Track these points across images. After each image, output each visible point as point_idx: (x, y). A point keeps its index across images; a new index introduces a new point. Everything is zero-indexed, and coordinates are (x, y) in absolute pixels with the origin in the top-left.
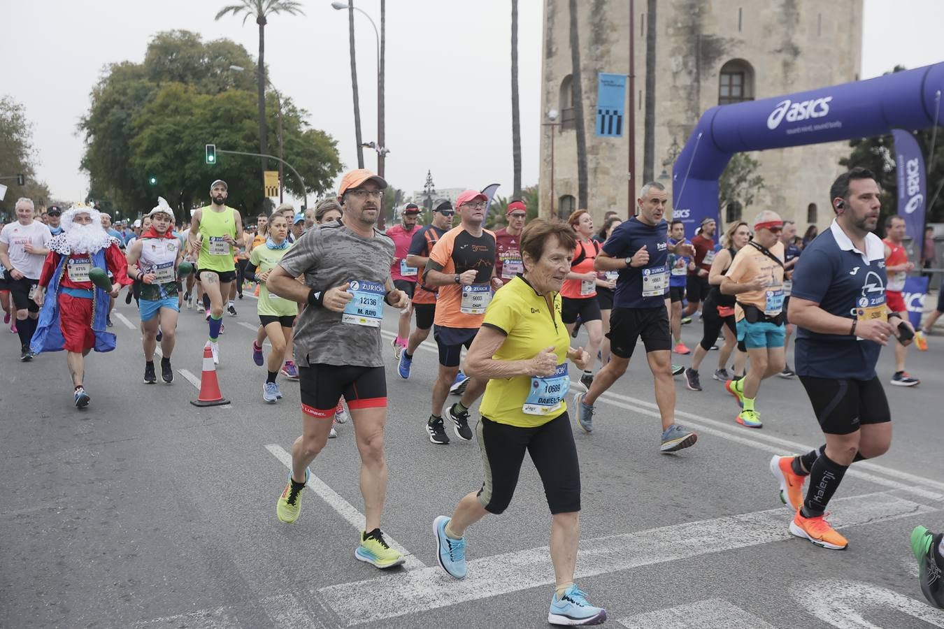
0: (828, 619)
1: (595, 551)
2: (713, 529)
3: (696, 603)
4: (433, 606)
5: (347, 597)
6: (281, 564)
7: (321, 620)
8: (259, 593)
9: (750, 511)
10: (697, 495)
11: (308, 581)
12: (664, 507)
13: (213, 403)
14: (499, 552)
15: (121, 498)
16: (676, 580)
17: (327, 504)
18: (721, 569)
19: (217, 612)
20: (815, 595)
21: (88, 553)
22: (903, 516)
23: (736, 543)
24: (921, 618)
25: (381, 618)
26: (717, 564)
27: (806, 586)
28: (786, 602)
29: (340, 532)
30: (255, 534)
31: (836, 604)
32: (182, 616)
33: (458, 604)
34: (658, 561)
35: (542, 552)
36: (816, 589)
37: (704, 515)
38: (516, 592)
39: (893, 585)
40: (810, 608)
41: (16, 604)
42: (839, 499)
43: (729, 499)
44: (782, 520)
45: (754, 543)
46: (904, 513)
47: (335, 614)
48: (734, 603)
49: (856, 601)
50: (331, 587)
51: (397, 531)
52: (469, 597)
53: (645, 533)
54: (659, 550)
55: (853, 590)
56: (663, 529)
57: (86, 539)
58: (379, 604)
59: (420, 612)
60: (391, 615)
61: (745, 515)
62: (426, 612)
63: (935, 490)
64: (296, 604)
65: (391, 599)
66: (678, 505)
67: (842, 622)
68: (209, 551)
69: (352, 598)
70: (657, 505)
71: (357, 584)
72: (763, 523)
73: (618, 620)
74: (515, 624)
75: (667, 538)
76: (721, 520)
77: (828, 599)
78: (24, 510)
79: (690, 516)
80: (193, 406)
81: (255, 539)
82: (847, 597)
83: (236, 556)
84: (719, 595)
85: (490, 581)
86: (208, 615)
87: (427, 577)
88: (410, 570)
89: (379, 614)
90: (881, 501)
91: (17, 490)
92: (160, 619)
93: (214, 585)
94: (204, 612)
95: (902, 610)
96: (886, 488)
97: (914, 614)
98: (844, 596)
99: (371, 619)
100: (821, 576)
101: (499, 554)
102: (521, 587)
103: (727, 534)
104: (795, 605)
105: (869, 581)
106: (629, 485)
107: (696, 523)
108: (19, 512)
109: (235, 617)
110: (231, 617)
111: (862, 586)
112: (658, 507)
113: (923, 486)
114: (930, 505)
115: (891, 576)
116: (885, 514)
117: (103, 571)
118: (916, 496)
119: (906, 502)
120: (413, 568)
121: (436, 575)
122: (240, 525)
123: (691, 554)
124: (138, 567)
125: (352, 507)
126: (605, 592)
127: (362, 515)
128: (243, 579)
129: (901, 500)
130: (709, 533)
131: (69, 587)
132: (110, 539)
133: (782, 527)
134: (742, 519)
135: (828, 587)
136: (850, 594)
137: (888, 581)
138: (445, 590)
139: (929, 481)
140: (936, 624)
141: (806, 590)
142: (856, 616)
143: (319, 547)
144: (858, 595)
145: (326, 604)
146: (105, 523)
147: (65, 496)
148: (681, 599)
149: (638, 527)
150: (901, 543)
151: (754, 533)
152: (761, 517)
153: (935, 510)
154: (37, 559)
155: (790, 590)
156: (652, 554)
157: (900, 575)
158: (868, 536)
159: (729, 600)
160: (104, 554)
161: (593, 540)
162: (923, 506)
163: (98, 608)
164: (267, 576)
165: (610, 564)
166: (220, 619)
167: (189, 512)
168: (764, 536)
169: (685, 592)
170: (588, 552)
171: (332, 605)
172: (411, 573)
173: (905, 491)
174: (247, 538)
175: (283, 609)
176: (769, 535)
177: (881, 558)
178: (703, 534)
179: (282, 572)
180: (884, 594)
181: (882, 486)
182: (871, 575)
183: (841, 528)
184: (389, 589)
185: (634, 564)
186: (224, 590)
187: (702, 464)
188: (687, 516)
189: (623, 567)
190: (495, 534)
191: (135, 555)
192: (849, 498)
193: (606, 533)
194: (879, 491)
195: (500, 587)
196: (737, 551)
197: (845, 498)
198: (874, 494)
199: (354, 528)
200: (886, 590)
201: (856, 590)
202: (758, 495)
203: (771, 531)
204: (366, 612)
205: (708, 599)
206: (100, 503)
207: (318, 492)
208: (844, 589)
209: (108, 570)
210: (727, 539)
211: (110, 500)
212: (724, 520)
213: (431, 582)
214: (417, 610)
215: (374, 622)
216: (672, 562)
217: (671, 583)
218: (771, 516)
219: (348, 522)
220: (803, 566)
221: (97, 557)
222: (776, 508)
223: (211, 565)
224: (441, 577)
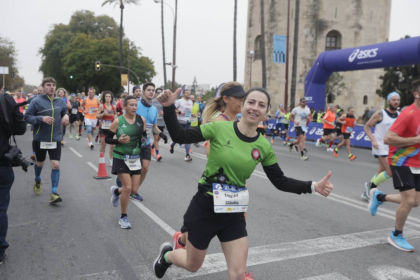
1: (280, 250)
2: (331, 241)
3: (327, 274)
4: (209, 273)
6: (140, 251)
8: (131, 264)
9: (347, 233)
10: (322, 225)
11: (152, 259)
12: (309, 231)
13: (104, 178)
15: (66, 219)
16: (317, 264)
17: (158, 225)
18: (337, 259)
19: (113, 272)
20: (380, 272)
21: (53, 244)
22: (416, 237)
23: (342, 248)
25: (187, 277)
26: (335, 257)
27: (375, 268)
28: (367, 275)
29: (165, 238)
30: (127, 238)
32: (97, 273)
33: (221, 272)
34: (308, 255)
35: (256, 249)
36: (380, 270)
37: (327, 235)
39: (414, 269)
40: (378, 278)
41: (23, 266)
43: (337, 228)
44: (362, 238)
45: (350, 248)
46: (415, 236)
48: (344, 275)
49: (398, 275)
53: (301, 242)
54: (308, 250)
55: (397, 270)
56: (309, 240)
57: (52, 237)
59: (204, 275)
61: (345, 235)
66: (314, 230)
68: (107, 244)
69: (173, 268)
70: (305, 230)
72: (353, 239)
75: (311, 245)
76: (334, 237)
77: (386, 274)
78: (23, 224)
79: (321, 235)
80: (94, 179)
81: (127, 240)
82: (394, 274)
83: (119, 247)
84: (337, 271)
86: (109, 274)
91: (19, 214)
92: (88, 274)
93: (111, 260)
94: (107, 272)
98: (392, 273)
100: (381, 264)
103: (338, 244)
104: (371, 277)
105: (403, 267)
106: (292, 220)
107: (324, 238)
108: (21, 224)
109: (121, 275)
110: (119, 275)
111: (401, 269)
115: (412, 264)
117: (61, 252)
119: (416, 231)
121: (210, 259)
122: (120, 233)
123: (322, 252)
124: (76, 251)
125: (169, 227)
126: (286, 268)
128: (123, 258)
129: (414, 231)
130: (330, 243)
131: (46, 259)
132: (62, 238)
133: (362, 241)
134: (344, 237)
135: (385, 269)
136: (395, 272)
137: (411, 267)
138: (214, 265)
141: (375, 270)
143: (156, 244)
144: (399, 273)
146: (59, 230)
147: (41, 218)
148: (320, 272)
149: (298, 240)
151: (350, 243)
152: (352, 236)
154: (30, 246)
155: (369, 270)
156: (305, 251)
157: (417, 264)
159: (341, 273)
160: (60, 244)
161: (278, 244)
163: (60, 269)
164: (134, 257)
165: (287, 256)
166: (114, 275)
167: (97, 227)
168: (354, 245)
169: (321, 269)
170: (276, 250)
173: (415, 227)
174: (124, 239)
175: (142, 271)
176: (356, 244)
177: (408, 256)
178: (327, 243)
179: (141, 255)
180: (411, 273)
182: (404, 264)
185: (297, 256)
186: (115, 262)
188: (319, 235)
189: (293, 257)
191: (74, 246)
193: (284, 241)
196: (343, 251)
200: (411, 271)
201: (398, 271)
202: (350, 226)
203: (357, 243)
204: (180, 274)
205: (332, 273)
206: (57, 221)
207: (154, 219)
208: (392, 270)
209: (63, 252)
210: (338, 246)
211: (61, 220)
212: (336, 237)
213: (207, 261)
214: (202, 274)
215: (184, 279)
216: (314, 256)
217: (315, 265)
218: (357, 236)
219: (168, 233)
220: (373, 259)
221: (57, 246)
222: (359, 232)
223: (108, 251)
224: (212, 260)
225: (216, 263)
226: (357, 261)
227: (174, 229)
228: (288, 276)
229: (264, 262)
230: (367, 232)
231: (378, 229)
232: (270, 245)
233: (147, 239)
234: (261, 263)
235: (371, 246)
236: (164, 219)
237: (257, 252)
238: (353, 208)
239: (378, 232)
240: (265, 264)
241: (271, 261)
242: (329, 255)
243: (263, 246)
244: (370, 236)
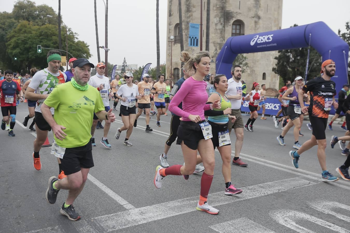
0: (284, 224)
3: (237, 219)
4: (140, 223)
5: (106, 221)
6: (79, 208)
7: (97, 230)
9: (252, 185)
11: (90, 214)
13: (47, 146)
14: (163, 202)
15: (12, 183)
17: (95, 185)
18: (244, 207)
19: (56, 228)
20: (278, 215)
22: (305, 186)
23: (249, 197)
24: (316, 223)
25: (120, 228)
26: (243, 205)
27: (275, 212)
28: (269, 218)
29: (101, 195)
31: (286, 218)
32: (41, 230)
33: (149, 222)
34: (221, 204)
35: (178, 202)
36: (278, 213)
38: (170, 217)
39: (304, 211)
40: (277, 220)
42: (283, 180)
43: (244, 180)
44: (264, 188)
45: (254, 197)
47: (102, 227)
48: (250, 219)
49: (292, 217)
50: (100, 217)
51: (123, 195)
52: (153, 219)
53: (215, 194)
54: (221, 200)
55: (291, 213)
58: (119, 223)
59: (135, 226)
60: (124, 227)
61: (250, 186)
62: (137, 226)
63: (315, 176)
64: (87, 224)
65: (124, 221)
67: (289, 225)
69: (108, 221)
70: (219, 183)
71: (110, 215)
72: (257, 189)
73: (209, 227)
74: (171, 229)
75: (224, 196)
77: (283, 217)
84: (244, 216)
85: (160, 213)
86: (52, 229)
87: (136, 212)
88: (129, 209)
89: (119, 227)
90: (297, 181)
92: (33, 231)
93: (54, 217)
94: (50, 228)
95: (309, 220)
96: (298, 176)
97: (313, 221)
98: (288, 215)
99: (117, 229)
100: (279, 208)
101: (162, 202)
102: (172, 215)
103: (245, 194)
104: (272, 219)
105: (296, 210)
109: (63, 230)
110: (61, 230)
111: (294, 212)
112: (219, 184)
113: (310, 175)
114: (314, 182)
115: (304, 208)
116: (299, 185)
117: (8, 213)
118: (309, 178)
119: (306, 181)
120: (131, 209)
121: (140, 211)
122: (61, 194)
123: (233, 201)
124: (22, 211)
125: (105, 186)
126: (203, 216)
127: (109, 189)
129: (304, 180)
132: (9, 200)
133: (264, 190)
134: (250, 188)
135: (282, 212)
136: (290, 215)
138: (144, 217)
139: (312, 173)
140: (321, 225)
141: (275, 213)
142: (293, 222)
143: (94, 201)
144: (293, 215)
145: (98, 224)
146: (6, 194)
148: (231, 218)
149: (212, 192)
150: (306, 196)
151: (254, 193)
152: (256, 187)
153: (316, 183)
155: (269, 214)
156: (219, 201)
157: (307, 207)
158: (294, 193)
159: (248, 218)
160: (7, 206)
161: (197, 197)
162: (311, 182)
163: (7, 227)
166: (57, 230)
168: (258, 194)
169: (232, 215)
170: (195, 201)
171: (101, 224)
172: (130, 211)
173: (305, 177)
175: (82, 226)
176: (260, 194)
177: (300, 201)
180: (302, 214)
181: (296, 175)
182: (296, 207)
183: (284, 191)
184: (122, 217)
186: (58, 219)
187: (233, 168)
190: (160, 195)
191: (20, 206)
192: (286, 180)
194: (296, 177)
195: (164, 215)
196: (249, 200)
197: (285, 180)
198: (295, 178)
199: (106, 194)
201: (292, 213)
202: (254, 179)
203: (260, 192)
204: (114, 226)
205: (241, 218)
206: (4, 185)
207: (91, 180)
208: (288, 213)
209: (10, 212)
210: (245, 195)
211: (8, 184)
212: (243, 188)
213: (138, 214)
214: (134, 225)
215: (118, 230)
216: (226, 204)
217: (227, 212)
218: (260, 187)
219: (104, 192)
220: (273, 205)
221: (5, 207)
222: (261, 184)
223: (51, 209)
224: (142, 212)
225: (145, 215)
226: (260, 207)
227: (109, 187)
228: (205, 222)
229: (185, 212)
230: (268, 183)
231: (276, 180)
232: (190, 198)
233: (85, 198)
234: (183, 213)
235: (271, 195)
236: (100, 179)
237: (179, 204)
238: (256, 164)
239: (276, 183)
240: (186, 213)
241: (191, 211)
242: (238, 204)
243: (184, 199)
244: (270, 187)
